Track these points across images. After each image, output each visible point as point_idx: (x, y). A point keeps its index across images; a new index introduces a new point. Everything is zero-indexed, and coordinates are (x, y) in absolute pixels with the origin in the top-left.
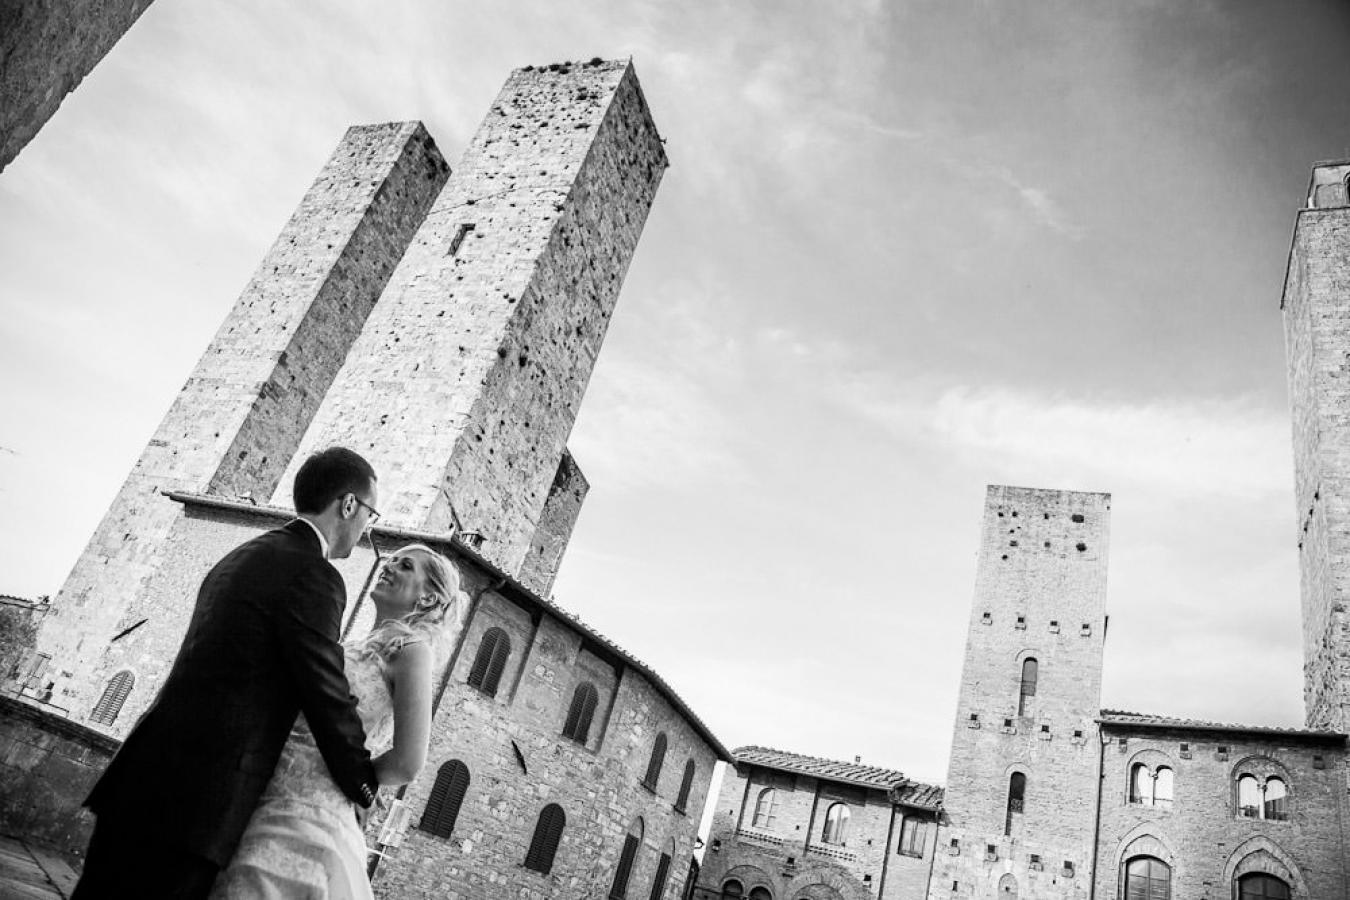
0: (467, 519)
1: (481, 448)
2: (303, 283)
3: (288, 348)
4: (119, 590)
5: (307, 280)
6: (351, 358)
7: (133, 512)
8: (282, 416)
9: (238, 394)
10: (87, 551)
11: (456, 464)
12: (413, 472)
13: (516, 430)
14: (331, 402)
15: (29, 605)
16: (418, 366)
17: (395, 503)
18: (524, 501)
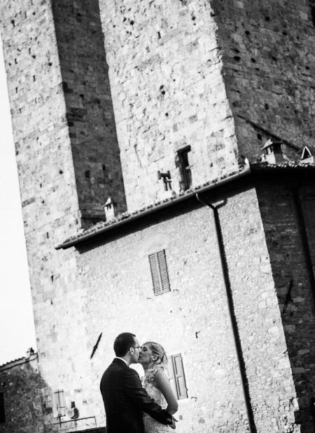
0: (267, 123)
1: (245, 64)
2: (38, 20)
3: (63, 78)
4: (73, 316)
5: (40, 15)
6: (110, 59)
7: (45, 259)
8: (94, 129)
9: (55, 134)
10: (34, 303)
11: (232, 90)
12: (207, 116)
13: (262, 30)
14: (119, 101)
15: (24, 361)
16: (159, 33)
17: (209, 147)
18: (304, 78)
